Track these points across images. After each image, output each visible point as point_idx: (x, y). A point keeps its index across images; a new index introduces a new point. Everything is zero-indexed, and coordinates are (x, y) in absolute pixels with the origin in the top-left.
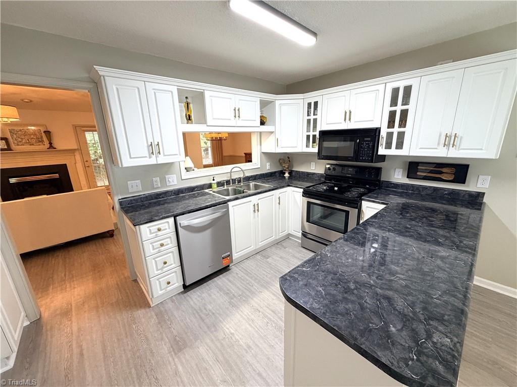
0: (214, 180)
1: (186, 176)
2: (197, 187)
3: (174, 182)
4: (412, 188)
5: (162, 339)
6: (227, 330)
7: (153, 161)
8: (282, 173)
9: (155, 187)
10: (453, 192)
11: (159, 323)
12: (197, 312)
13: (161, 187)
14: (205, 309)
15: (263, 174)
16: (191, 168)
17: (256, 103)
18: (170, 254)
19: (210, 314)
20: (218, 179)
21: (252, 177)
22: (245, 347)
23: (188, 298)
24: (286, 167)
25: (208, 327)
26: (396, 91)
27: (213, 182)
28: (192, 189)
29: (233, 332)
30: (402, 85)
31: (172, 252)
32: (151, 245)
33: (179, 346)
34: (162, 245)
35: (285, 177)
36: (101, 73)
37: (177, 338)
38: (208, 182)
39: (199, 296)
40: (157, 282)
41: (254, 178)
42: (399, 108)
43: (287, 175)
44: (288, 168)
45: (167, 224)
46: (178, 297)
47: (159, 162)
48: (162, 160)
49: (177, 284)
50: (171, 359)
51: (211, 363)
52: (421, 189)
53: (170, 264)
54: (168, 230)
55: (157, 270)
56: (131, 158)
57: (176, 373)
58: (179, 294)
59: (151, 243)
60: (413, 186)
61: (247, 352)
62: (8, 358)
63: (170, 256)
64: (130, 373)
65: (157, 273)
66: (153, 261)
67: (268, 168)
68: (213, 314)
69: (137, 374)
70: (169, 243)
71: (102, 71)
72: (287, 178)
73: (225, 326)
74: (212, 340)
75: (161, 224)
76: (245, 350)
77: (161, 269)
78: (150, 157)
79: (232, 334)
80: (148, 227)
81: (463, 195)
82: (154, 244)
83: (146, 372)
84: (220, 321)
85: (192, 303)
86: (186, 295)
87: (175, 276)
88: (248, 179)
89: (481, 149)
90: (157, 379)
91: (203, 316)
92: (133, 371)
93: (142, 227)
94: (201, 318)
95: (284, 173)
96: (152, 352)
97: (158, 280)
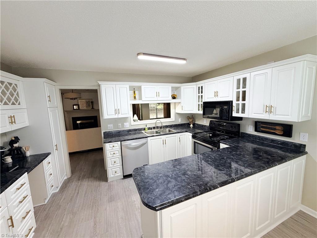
0: (146, 126)
1: (133, 123)
2: (138, 129)
3: (127, 126)
4: (258, 138)
5: (106, 195)
6: (133, 199)
7: (116, 116)
8: (189, 124)
9: (119, 128)
10: (284, 143)
11: (108, 189)
12: (124, 188)
13: (121, 128)
14: (128, 188)
15: (176, 125)
16: (136, 120)
17: (169, 89)
18: (118, 158)
19: (129, 190)
20: (148, 126)
21: (169, 126)
22: (137, 208)
23: (123, 182)
24: (191, 121)
25: (126, 196)
26: (239, 80)
27: (146, 127)
28: (135, 130)
29: (135, 200)
30: (241, 77)
31: (119, 158)
32: (109, 153)
33: (111, 199)
34: (114, 154)
35: (190, 127)
36: (100, 84)
37: (112, 197)
38: (144, 127)
39: (128, 182)
40: (111, 170)
41: (171, 126)
42: (241, 90)
43: (191, 126)
44: (192, 122)
45: (117, 144)
46: (120, 180)
47: (119, 117)
48: (120, 116)
49: (119, 174)
50: (106, 204)
51: (120, 210)
52: (264, 139)
53: (117, 163)
54: (117, 147)
55: (111, 165)
56: (108, 115)
57: (106, 209)
58: (120, 179)
59: (110, 152)
60: (259, 137)
61: (137, 210)
62: (57, 187)
63: (117, 159)
64: (90, 204)
65: (111, 166)
66: (110, 160)
67: (180, 121)
68: (131, 190)
69: (92, 206)
70: (118, 153)
71: (100, 83)
72: (191, 127)
73: (133, 197)
74: (125, 201)
75: (115, 144)
76: (136, 209)
77: (113, 165)
78: (115, 115)
79: (135, 201)
80: (109, 145)
81: (290, 145)
82: (111, 153)
83: (96, 206)
84: (132, 194)
85: (124, 184)
86: (123, 180)
87: (119, 170)
88: (167, 127)
89: (288, 115)
90: (98, 209)
91: (126, 190)
92: (92, 204)
93: (107, 144)
94: (125, 191)
95: (190, 125)
96: (101, 199)
97: (111, 169)
